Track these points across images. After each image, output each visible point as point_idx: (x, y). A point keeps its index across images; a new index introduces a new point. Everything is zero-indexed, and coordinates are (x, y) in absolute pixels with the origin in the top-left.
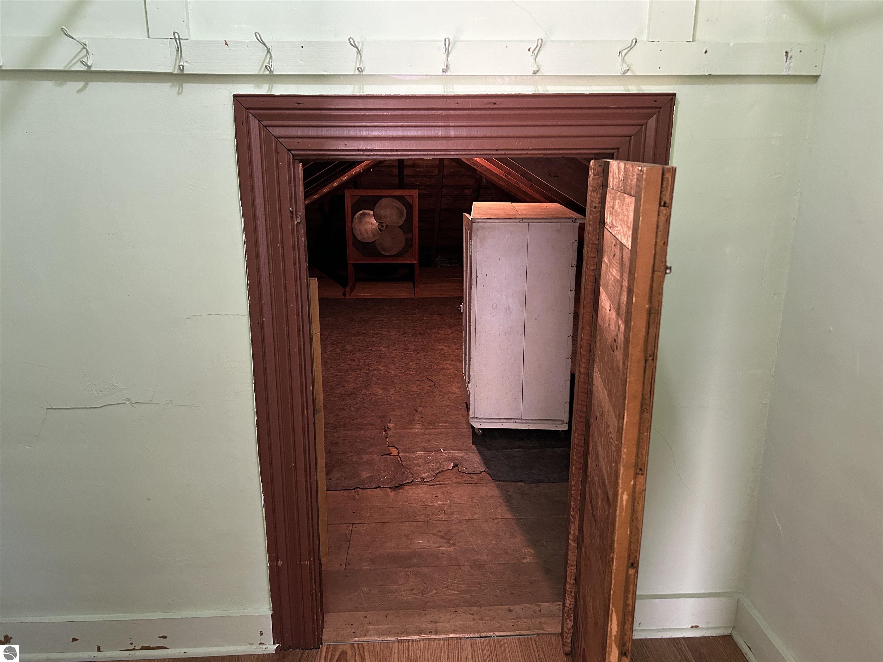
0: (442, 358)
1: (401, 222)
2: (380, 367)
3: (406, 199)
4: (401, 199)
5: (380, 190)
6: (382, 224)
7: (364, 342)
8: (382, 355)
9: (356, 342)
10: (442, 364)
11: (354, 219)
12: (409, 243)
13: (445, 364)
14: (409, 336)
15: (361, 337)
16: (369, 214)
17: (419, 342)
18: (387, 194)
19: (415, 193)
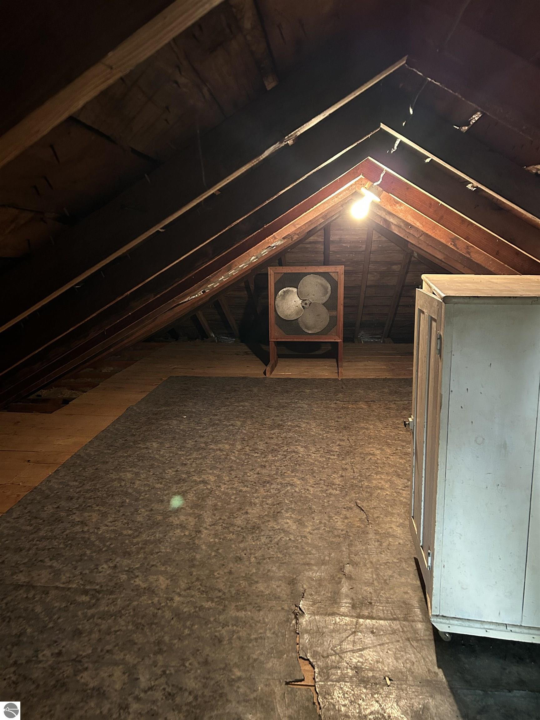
0: (374, 469)
1: (325, 299)
2: (295, 479)
3: (331, 276)
4: (325, 275)
5: (304, 267)
6: (306, 302)
7: (280, 439)
8: (299, 459)
9: (270, 438)
10: (375, 479)
11: (277, 297)
12: (333, 321)
13: (378, 479)
14: (332, 431)
15: (276, 431)
16: (293, 291)
17: (343, 440)
18: (312, 271)
19: (341, 269)
